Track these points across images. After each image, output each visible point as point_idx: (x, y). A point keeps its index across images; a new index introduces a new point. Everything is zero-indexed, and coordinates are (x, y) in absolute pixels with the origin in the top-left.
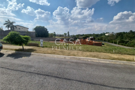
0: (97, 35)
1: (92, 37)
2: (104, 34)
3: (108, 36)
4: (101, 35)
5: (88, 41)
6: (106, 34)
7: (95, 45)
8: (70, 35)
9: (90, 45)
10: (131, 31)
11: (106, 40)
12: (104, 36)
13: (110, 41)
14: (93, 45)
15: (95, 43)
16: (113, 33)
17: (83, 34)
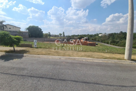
0: (91, 36)
1: (87, 38)
2: (98, 35)
3: (101, 37)
4: (95, 35)
5: (83, 41)
6: (99, 35)
7: (89, 45)
8: (65, 35)
9: (85, 46)
10: (121, 32)
11: (99, 40)
12: (98, 37)
13: (103, 41)
14: (88, 45)
15: (90, 44)
16: (105, 33)
17: (78, 35)
